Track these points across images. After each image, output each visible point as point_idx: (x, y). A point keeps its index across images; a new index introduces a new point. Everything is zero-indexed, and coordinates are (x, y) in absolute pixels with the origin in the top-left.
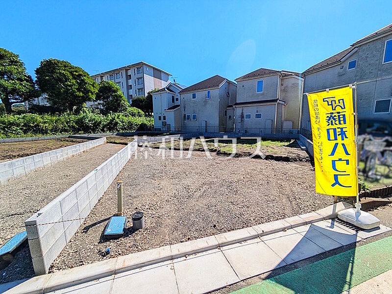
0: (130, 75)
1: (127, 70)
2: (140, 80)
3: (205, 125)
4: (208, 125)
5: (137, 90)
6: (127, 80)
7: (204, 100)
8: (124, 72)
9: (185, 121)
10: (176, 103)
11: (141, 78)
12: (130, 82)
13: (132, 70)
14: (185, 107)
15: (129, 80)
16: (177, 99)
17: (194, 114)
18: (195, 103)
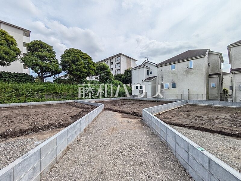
0: (112, 62)
1: (110, 59)
2: (118, 64)
3: (188, 93)
4: (190, 93)
5: (116, 71)
6: (110, 65)
7: (185, 70)
8: (109, 61)
9: (163, 90)
10: (150, 75)
11: (119, 63)
12: (112, 66)
13: (114, 59)
14: (162, 78)
15: (111, 65)
16: (151, 73)
17: (173, 83)
18: (175, 73)
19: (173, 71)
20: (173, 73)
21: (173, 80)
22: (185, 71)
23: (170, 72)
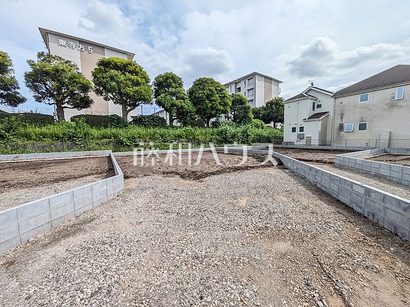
0: (240, 88)
1: (236, 83)
2: (250, 91)
6: (236, 92)
9: (342, 133)
11: (253, 89)
14: (342, 115)
16: (319, 106)
17: (362, 123)
18: (366, 108)
19: (364, 104)
20: (363, 108)
21: (362, 118)
22: (387, 104)
23: (358, 106)
